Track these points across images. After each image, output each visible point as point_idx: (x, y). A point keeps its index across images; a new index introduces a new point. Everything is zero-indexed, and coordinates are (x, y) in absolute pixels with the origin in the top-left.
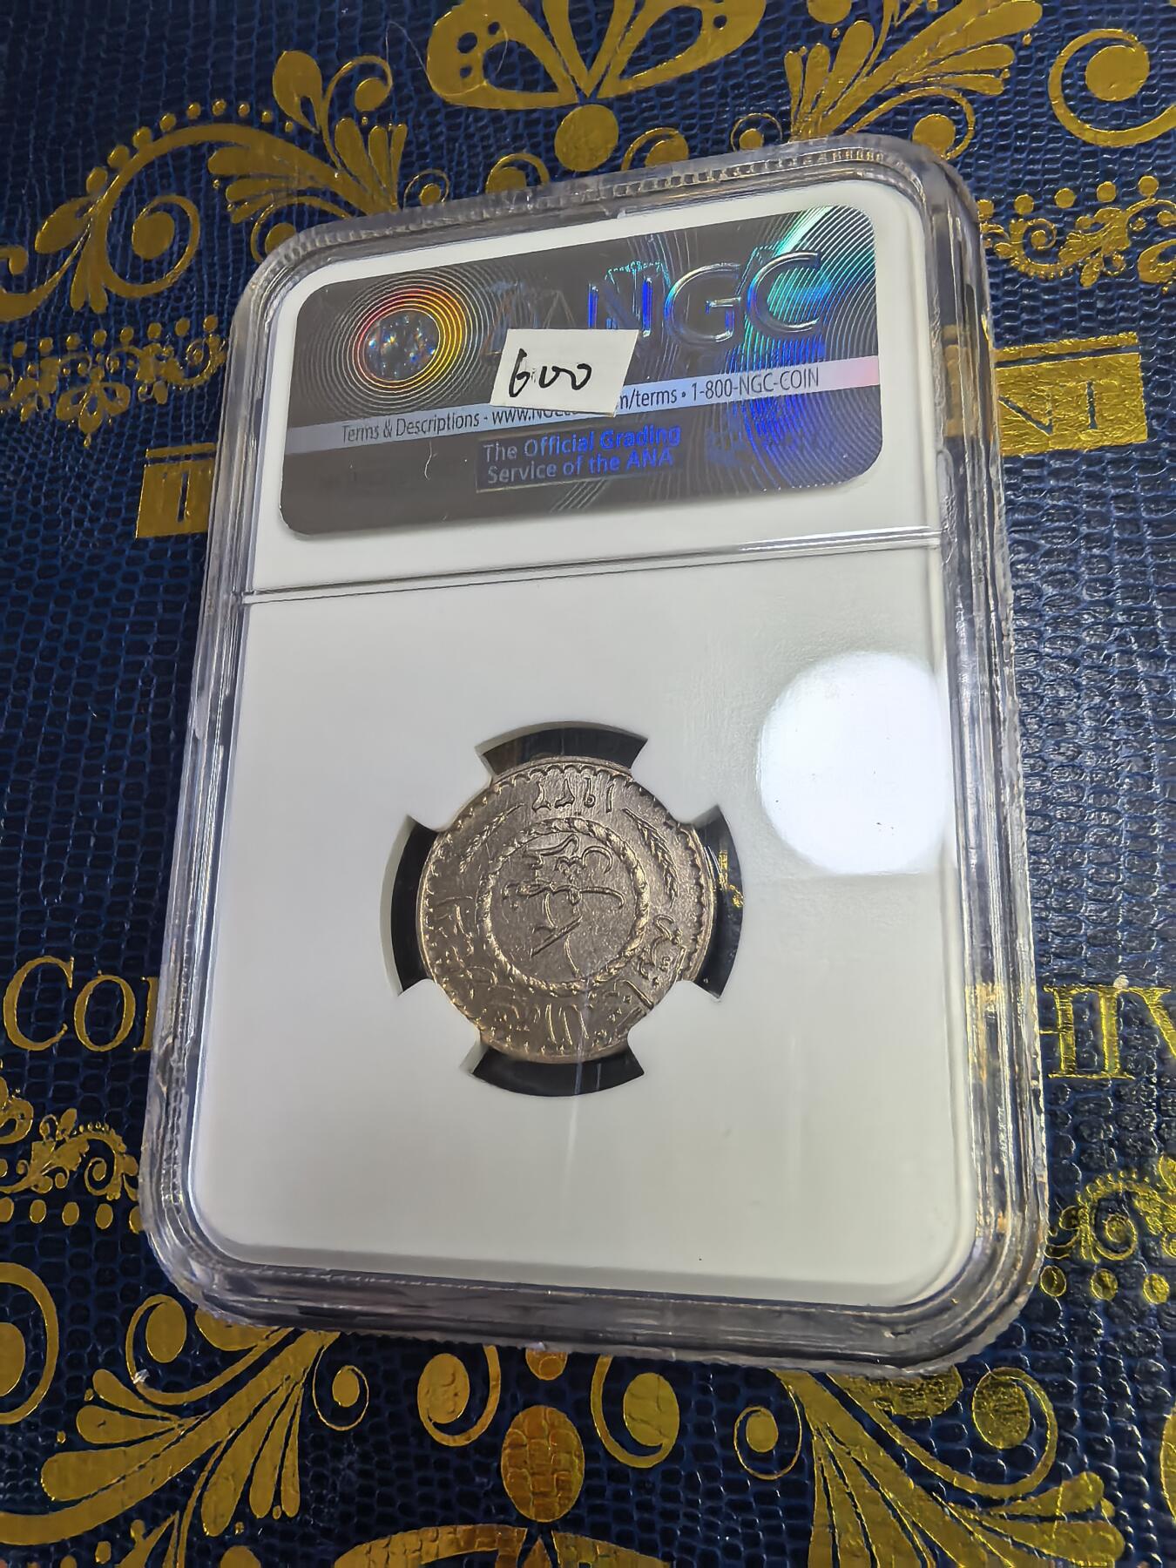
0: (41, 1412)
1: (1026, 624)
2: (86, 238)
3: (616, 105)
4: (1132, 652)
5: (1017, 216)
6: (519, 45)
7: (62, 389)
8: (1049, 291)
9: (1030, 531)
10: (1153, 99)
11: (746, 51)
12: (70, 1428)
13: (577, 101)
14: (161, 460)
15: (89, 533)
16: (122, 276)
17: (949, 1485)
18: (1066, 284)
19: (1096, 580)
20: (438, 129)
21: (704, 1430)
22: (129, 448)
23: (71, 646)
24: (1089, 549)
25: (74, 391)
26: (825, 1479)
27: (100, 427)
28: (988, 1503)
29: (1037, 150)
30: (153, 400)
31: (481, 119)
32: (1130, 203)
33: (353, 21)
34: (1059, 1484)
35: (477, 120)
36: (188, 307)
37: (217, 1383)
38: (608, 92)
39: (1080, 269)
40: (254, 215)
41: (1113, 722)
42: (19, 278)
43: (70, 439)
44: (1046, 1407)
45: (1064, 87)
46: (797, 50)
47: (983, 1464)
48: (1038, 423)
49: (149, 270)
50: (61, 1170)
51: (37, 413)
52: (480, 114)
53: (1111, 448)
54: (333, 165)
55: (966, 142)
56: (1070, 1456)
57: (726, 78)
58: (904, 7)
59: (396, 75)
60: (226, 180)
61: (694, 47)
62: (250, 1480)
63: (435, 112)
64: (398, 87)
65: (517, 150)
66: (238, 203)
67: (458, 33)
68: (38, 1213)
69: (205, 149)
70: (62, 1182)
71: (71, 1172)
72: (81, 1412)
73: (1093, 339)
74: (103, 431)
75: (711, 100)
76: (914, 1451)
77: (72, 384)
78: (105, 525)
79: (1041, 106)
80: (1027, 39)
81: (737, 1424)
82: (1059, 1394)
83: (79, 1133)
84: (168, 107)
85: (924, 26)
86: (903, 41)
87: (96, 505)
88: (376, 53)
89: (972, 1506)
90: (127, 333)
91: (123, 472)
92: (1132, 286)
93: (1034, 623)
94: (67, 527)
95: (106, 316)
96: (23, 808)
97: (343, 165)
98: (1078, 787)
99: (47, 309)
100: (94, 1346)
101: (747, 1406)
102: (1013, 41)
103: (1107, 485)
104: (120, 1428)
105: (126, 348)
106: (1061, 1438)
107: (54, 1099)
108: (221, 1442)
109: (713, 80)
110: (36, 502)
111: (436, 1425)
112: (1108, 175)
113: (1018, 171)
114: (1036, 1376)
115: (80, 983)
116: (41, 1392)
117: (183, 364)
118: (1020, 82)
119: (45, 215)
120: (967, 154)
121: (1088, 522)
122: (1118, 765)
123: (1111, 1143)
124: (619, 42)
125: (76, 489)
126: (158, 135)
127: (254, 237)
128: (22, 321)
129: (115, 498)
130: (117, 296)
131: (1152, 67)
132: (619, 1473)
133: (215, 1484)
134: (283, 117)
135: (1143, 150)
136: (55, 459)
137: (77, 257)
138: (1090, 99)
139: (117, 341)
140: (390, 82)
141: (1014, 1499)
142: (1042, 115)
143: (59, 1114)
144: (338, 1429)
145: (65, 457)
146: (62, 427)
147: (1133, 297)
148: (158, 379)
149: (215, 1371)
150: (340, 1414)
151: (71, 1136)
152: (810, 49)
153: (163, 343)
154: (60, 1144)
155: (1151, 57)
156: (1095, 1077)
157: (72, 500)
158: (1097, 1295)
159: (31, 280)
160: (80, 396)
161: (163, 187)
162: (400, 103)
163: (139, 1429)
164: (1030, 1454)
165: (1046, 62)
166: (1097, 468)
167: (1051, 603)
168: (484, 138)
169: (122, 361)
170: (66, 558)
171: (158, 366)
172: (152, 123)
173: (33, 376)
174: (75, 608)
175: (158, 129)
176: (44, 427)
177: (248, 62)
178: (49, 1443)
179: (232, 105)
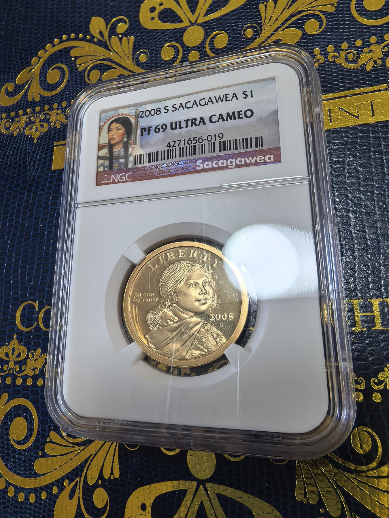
2: (32, 79)
3: (203, 25)
5: (343, 50)
6: (170, 9)
7: (27, 125)
8: (355, 73)
11: (246, 5)
12: (43, 450)
13: (190, 25)
14: (59, 145)
15: (37, 169)
16: (44, 89)
17: (344, 466)
18: (360, 70)
19: (378, 165)
20: (144, 37)
22: (49, 142)
23: (33, 204)
24: (375, 155)
25: (31, 126)
27: (40, 136)
29: (348, 28)
30: (56, 127)
31: (159, 32)
32: (382, 43)
33: (115, 6)
35: (157, 33)
36: (66, 98)
38: (200, 21)
39: (366, 65)
40: (85, 68)
42: (12, 92)
43: (30, 141)
45: (356, 7)
46: (263, 3)
48: (353, 115)
50: (36, 368)
51: (19, 134)
52: (158, 31)
53: (380, 122)
54: (111, 51)
55: (323, 28)
57: (239, 13)
59: (130, 21)
61: (228, 5)
62: (103, 466)
63: (144, 32)
64: (130, 25)
65: (171, 41)
66: (80, 65)
67: (149, 7)
68: (29, 382)
69: (69, 49)
70: (37, 372)
71: (40, 369)
72: (46, 445)
73: (371, 87)
74: (40, 138)
75: (234, 21)
77: (30, 124)
78: (42, 167)
79: (348, 14)
83: (42, 356)
84: (56, 38)
87: (39, 160)
88: (123, 15)
90: (46, 107)
91: (47, 150)
92: (385, 69)
94: (30, 168)
95: (39, 102)
97: (114, 51)
99: (21, 101)
100: (50, 424)
103: (380, 134)
104: (59, 450)
105: (46, 112)
107: (33, 346)
108: (92, 454)
110: (20, 160)
112: (374, 35)
113: (341, 35)
115: (40, 309)
116: (33, 439)
117: (65, 115)
118: (341, 7)
119: (19, 73)
121: (374, 147)
124: (203, 6)
127: (86, 74)
128: (13, 105)
129: (45, 158)
130: (43, 96)
133: (91, 468)
134: (93, 37)
135: (385, 25)
136: (25, 147)
137: (30, 85)
138: (365, 11)
139: (44, 109)
140: (128, 24)
142: (349, 17)
143: (35, 350)
144: (132, 450)
145: (29, 146)
146: (27, 137)
147: (385, 73)
148: (57, 120)
150: (132, 445)
151: (39, 357)
152: (267, 3)
153: (58, 109)
154: (36, 360)
157: (31, 159)
160: (32, 127)
161: (56, 61)
162: (132, 30)
163: (65, 450)
166: (376, 129)
168: (159, 39)
169: (45, 116)
170: (30, 178)
171: (57, 116)
172: (52, 42)
173: (17, 122)
174: (34, 193)
175: (54, 44)
176: (21, 137)
177: (82, 21)
178: (36, 455)
179: (77, 35)
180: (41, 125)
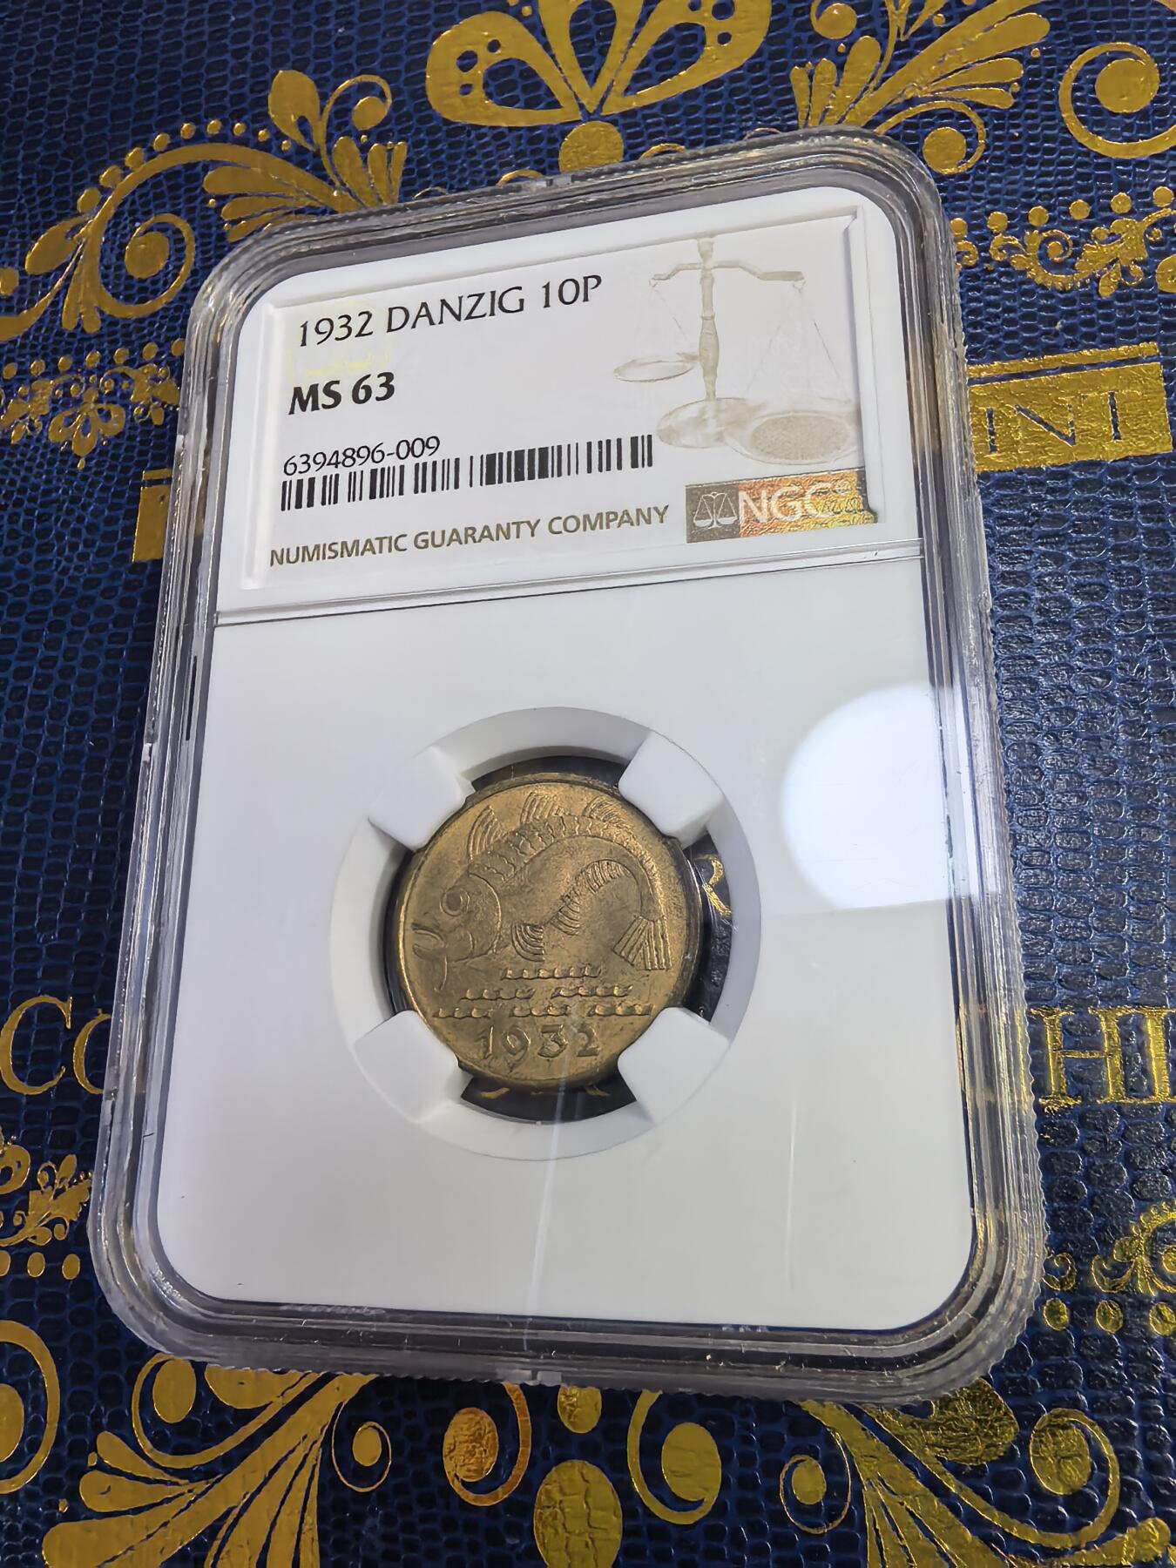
0: (42, 1481)
1: (1056, 637)
2: (78, 258)
3: (621, 121)
4: (1163, 664)
5: (1032, 228)
6: (524, 63)
8: (1067, 302)
9: (1056, 543)
10: (1163, 112)
11: (751, 66)
12: (73, 1495)
13: (580, 118)
14: (157, 482)
15: (84, 557)
16: (115, 295)
17: (1008, 1536)
18: (1082, 295)
19: (1126, 592)
20: (439, 147)
21: (746, 1482)
22: (126, 470)
23: (66, 673)
24: (1118, 561)
25: (69, 413)
26: (877, 1531)
27: (94, 450)
28: (1049, 1553)
29: (1050, 163)
30: (150, 421)
31: (485, 135)
32: (1147, 214)
33: (350, 40)
34: (1124, 1532)
35: (480, 137)
36: (184, 326)
37: (230, 1443)
38: (611, 108)
39: (1098, 280)
41: (1148, 736)
42: (10, 299)
43: (64, 462)
44: (1107, 1450)
45: (1075, 99)
46: (802, 65)
47: (1042, 1511)
48: (1059, 433)
49: (143, 290)
50: (60, 1220)
51: (29, 437)
52: (483, 130)
53: (1136, 459)
54: (332, 183)
55: (978, 154)
56: (1134, 1499)
57: (732, 93)
58: (910, 22)
59: (396, 93)
60: (222, 199)
61: (699, 63)
62: (266, 1548)
63: (437, 129)
64: (396, 106)
65: (520, 166)
66: (234, 222)
67: (458, 51)
68: (36, 1267)
69: (199, 168)
70: (61, 1233)
71: (71, 1222)
72: (85, 1478)
73: (1113, 350)
74: (99, 453)
75: (715, 116)
76: (970, 1500)
77: (66, 405)
78: (100, 549)
79: (1052, 118)
80: (1036, 53)
81: (783, 1475)
82: (1120, 1436)
83: (79, 1180)
84: (161, 126)
85: (932, 40)
86: (911, 55)
87: (91, 528)
88: (373, 72)
89: (1033, 1558)
90: (121, 354)
91: (119, 494)
92: (1152, 296)
93: (1064, 636)
94: (61, 552)
95: (99, 336)
96: (17, 841)
97: (343, 184)
98: (1116, 803)
99: (38, 329)
100: (98, 1408)
101: (792, 1455)
102: (1021, 55)
103: (1134, 495)
104: (128, 1494)
105: (119, 370)
106: (1124, 1483)
107: (52, 1146)
108: (234, 1508)
109: (718, 96)
110: (28, 526)
111: (463, 1483)
112: (1123, 187)
113: (1030, 184)
114: (1096, 1417)
115: (79, 1024)
116: (41, 1458)
118: (1029, 95)
119: (36, 237)
120: (979, 166)
121: (1115, 533)
122: (1156, 780)
123: (1164, 1171)
124: (622, 59)
125: (69, 512)
126: (151, 154)
128: (14, 342)
129: (110, 521)
130: (111, 316)
131: (1163, 80)
132: (661, 1530)
133: (228, 1552)
134: (280, 136)
135: (1157, 162)
136: (48, 481)
137: (69, 278)
138: (1100, 111)
139: (111, 361)
140: (390, 101)
141: (1076, 1548)
142: (1052, 128)
143: (58, 1163)
144: (361, 1490)
145: (58, 480)
146: (55, 451)
147: (1153, 308)
148: (154, 400)
149: (225, 1431)
150: (362, 1474)
151: (71, 1184)
152: (815, 64)
153: (159, 364)
154: (59, 1192)
155: (1161, 70)
156: (1144, 1102)
157: (66, 524)
158: (1157, 1330)
159: (21, 301)
160: (73, 417)
161: (158, 206)
162: (400, 121)
163: (147, 1494)
164: (1090, 1500)
165: (1055, 76)
166: (1123, 479)
167: (1080, 615)
168: (486, 155)
169: (116, 382)
170: (60, 583)
171: (154, 387)
172: (145, 143)
173: (24, 398)
174: (70, 634)
175: (151, 149)
176: (36, 449)
177: (243, 81)
178: (51, 1511)
179: (227, 124)
180: (100, 411)
